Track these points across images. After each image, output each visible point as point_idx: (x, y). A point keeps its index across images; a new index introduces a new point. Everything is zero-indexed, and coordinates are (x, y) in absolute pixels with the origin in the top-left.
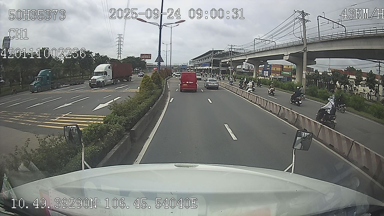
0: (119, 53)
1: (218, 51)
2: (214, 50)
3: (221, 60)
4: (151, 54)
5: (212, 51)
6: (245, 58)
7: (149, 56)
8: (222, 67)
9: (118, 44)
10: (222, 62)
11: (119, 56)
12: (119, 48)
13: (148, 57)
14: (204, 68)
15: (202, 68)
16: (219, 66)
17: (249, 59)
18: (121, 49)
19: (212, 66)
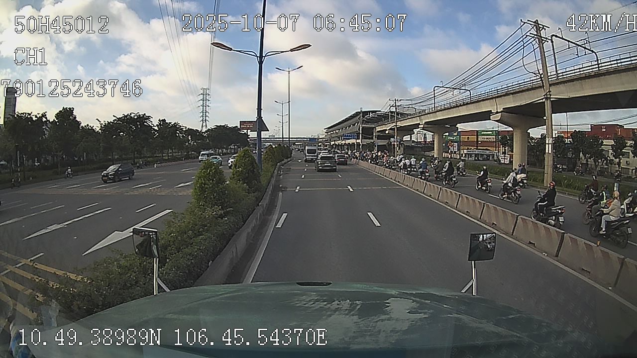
0: (204, 120)
1: (370, 112)
2: (363, 110)
3: (375, 127)
5: (359, 112)
6: (418, 122)
8: (378, 139)
9: (202, 104)
10: (378, 131)
11: (204, 124)
12: (204, 111)
13: (251, 126)
14: (348, 142)
15: (344, 142)
16: (373, 139)
17: (425, 122)
18: (207, 113)
19: (361, 138)
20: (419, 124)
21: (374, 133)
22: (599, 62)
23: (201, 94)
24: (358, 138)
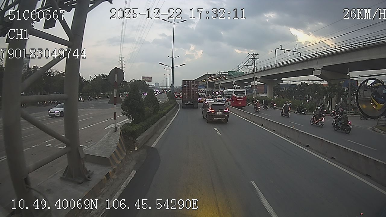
2: (209, 73)
3: (215, 82)
4: (151, 77)
5: (207, 75)
6: (232, 81)
7: (150, 79)
8: (216, 88)
10: (216, 84)
13: (148, 80)
16: (213, 88)
17: (235, 81)
19: (207, 87)
21: (214, 86)
24: (206, 88)
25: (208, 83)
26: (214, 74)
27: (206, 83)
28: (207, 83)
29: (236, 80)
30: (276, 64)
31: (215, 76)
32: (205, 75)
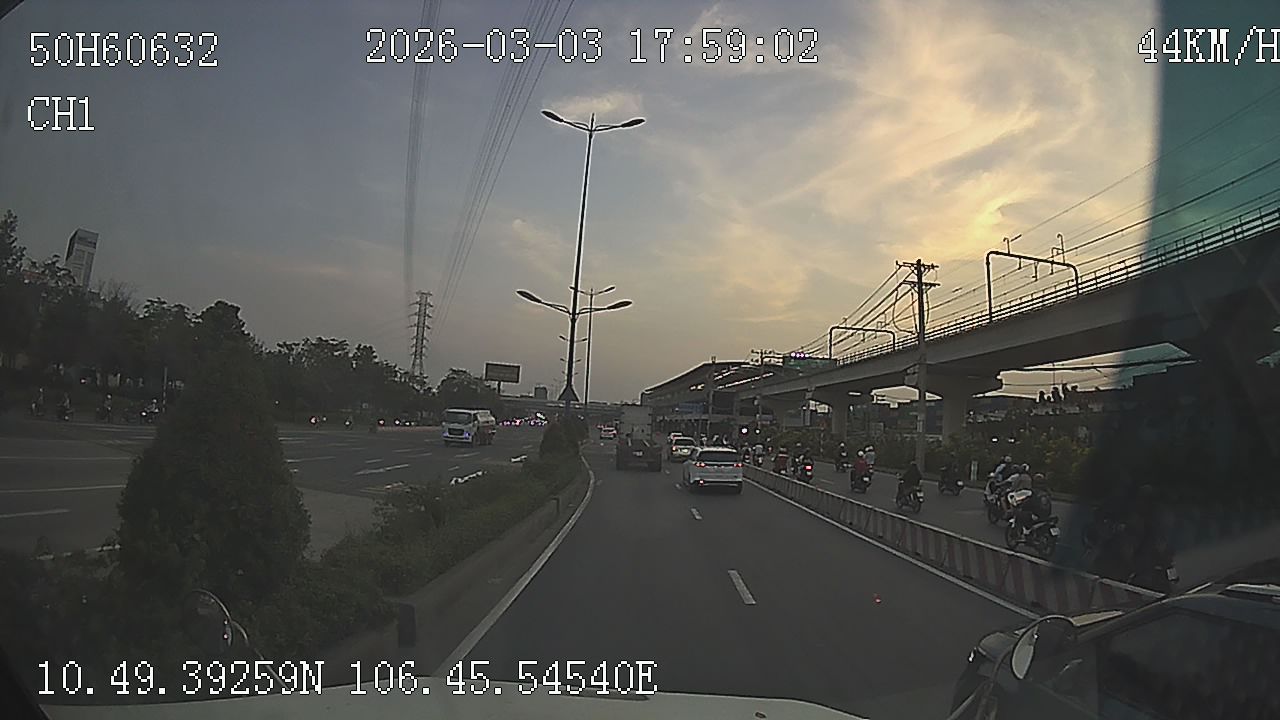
0: (418, 354)
1: (729, 364)
2: (717, 362)
3: (737, 393)
4: (519, 367)
5: (710, 365)
6: (805, 388)
7: (511, 373)
8: (741, 414)
9: (416, 322)
10: (742, 400)
11: (418, 361)
12: (420, 336)
13: (508, 375)
14: (686, 417)
15: (679, 418)
18: (425, 341)
19: (710, 411)
20: (806, 390)
21: (735, 404)
22: (1079, 281)
23: (417, 303)
24: (706, 412)
25: (714, 396)
26: (734, 364)
27: (708, 396)
28: (712, 393)
29: (818, 385)
30: (991, 313)
31: (741, 370)
32: (704, 365)
